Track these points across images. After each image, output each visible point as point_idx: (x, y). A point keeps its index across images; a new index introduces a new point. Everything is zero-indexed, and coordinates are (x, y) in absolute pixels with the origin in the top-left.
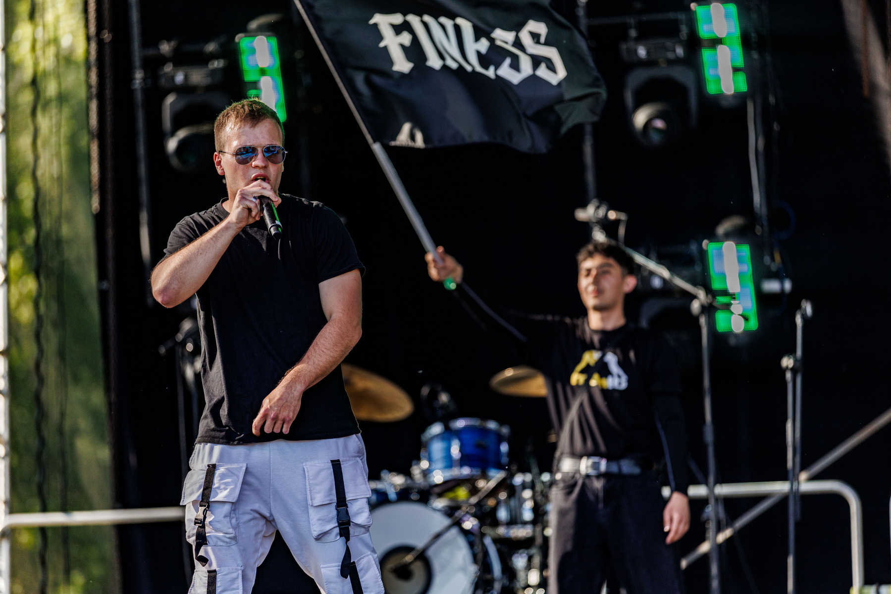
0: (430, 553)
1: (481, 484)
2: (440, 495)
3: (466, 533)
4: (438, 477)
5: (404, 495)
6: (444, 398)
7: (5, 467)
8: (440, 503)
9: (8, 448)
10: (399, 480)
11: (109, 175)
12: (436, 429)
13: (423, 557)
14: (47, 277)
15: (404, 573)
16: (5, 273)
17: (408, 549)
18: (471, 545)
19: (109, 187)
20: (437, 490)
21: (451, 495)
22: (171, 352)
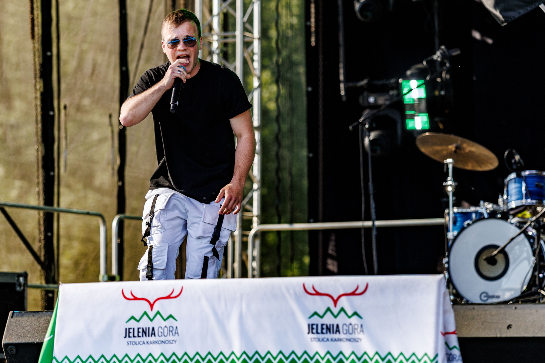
0: (507, 249)
1: (539, 209)
2: (514, 215)
3: (529, 237)
4: (513, 205)
5: (493, 215)
6: (517, 157)
7: (258, 196)
8: (515, 220)
9: (259, 185)
10: (490, 206)
11: (321, 23)
12: (513, 176)
13: (503, 252)
14: (283, 84)
15: (492, 261)
16: (259, 82)
17: (495, 247)
18: (532, 245)
19: (321, 31)
20: (512, 212)
21: (520, 215)
22: (356, 128)
